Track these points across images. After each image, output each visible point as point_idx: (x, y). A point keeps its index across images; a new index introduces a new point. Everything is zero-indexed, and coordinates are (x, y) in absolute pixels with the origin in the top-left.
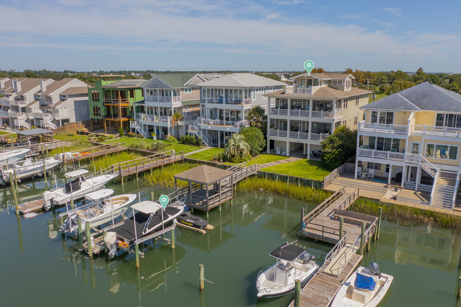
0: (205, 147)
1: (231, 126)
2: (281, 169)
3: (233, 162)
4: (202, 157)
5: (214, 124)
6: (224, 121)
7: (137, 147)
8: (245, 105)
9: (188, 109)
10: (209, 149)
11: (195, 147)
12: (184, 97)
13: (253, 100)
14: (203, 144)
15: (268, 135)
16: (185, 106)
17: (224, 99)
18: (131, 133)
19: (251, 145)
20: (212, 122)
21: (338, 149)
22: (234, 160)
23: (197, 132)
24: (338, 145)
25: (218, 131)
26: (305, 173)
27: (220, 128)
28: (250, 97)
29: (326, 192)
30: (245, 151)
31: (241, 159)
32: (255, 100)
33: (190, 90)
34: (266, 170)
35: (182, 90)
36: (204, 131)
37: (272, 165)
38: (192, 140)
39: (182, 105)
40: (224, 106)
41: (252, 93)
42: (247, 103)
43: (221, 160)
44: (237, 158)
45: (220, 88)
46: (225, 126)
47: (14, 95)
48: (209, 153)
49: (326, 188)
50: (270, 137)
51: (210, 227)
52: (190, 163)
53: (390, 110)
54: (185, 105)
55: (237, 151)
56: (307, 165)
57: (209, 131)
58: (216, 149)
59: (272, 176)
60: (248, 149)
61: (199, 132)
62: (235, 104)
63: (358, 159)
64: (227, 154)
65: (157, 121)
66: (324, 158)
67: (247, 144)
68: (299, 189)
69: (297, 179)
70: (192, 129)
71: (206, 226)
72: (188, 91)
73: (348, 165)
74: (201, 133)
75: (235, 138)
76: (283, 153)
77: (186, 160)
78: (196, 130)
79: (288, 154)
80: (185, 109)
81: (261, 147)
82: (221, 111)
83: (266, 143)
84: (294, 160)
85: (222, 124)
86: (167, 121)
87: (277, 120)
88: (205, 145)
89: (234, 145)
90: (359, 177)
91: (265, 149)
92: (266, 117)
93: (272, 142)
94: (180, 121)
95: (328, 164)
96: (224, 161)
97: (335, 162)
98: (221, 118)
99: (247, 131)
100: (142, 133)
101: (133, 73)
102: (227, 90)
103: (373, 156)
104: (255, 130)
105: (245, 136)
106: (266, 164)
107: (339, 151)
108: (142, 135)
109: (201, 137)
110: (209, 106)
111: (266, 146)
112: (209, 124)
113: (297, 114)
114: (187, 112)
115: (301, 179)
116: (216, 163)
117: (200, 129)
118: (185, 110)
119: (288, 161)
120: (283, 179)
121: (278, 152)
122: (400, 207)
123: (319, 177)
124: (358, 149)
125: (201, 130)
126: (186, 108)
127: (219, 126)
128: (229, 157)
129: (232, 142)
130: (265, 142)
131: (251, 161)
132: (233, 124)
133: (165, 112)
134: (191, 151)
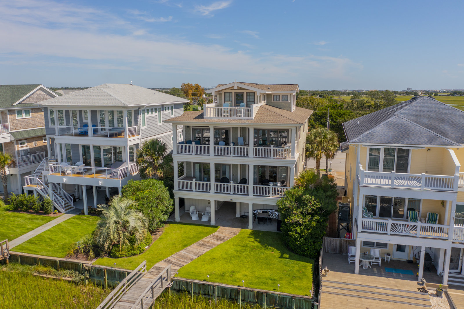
0: (59, 214)
1: (106, 176)
3: (116, 257)
4: (50, 246)
5: (74, 172)
6: (93, 168)
8: (129, 139)
9: (26, 144)
10: (66, 222)
11: (37, 219)
12: (16, 125)
13: (142, 127)
14: (56, 209)
15: (176, 191)
16: (20, 141)
17: (90, 129)
19: (148, 217)
20: (68, 168)
22: (118, 253)
23: (42, 187)
25: (82, 186)
27: (84, 180)
28: (137, 123)
30: (140, 231)
31: (133, 249)
32: (145, 127)
33: (27, 112)
35: (12, 112)
39: (13, 139)
40: (90, 141)
41: (141, 117)
43: (92, 254)
45: (83, 109)
46: (95, 176)
48: (64, 233)
50: (178, 194)
53: (404, 146)
54: (18, 138)
55: (123, 232)
56: (258, 247)
57: (66, 186)
58: (80, 219)
59: (204, 290)
60: (144, 227)
61: (45, 188)
62: (111, 136)
63: (361, 237)
64: (104, 241)
67: (140, 215)
69: (259, 295)
72: (24, 115)
74: (50, 189)
75: (118, 207)
76: (204, 219)
77: (13, 258)
79: (213, 222)
80: (20, 146)
82: (86, 148)
83: (173, 205)
85: (88, 172)
88: (59, 212)
89: (116, 223)
92: (169, 159)
93: (182, 201)
94: (9, 167)
98: (87, 163)
99: (138, 189)
102: (94, 113)
103: (389, 232)
104: (154, 184)
105: (137, 200)
109: (49, 197)
111: (174, 210)
112: (63, 173)
113: (227, 153)
114: (24, 150)
115: (268, 294)
116: (81, 261)
118: (18, 148)
119: (219, 239)
120: (229, 294)
121: (195, 217)
124: (360, 220)
125: (50, 185)
126: (21, 144)
127: (83, 176)
128: (109, 247)
129: (111, 216)
130: (172, 203)
131: (152, 246)
132: (109, 172)
134: (29, 230)
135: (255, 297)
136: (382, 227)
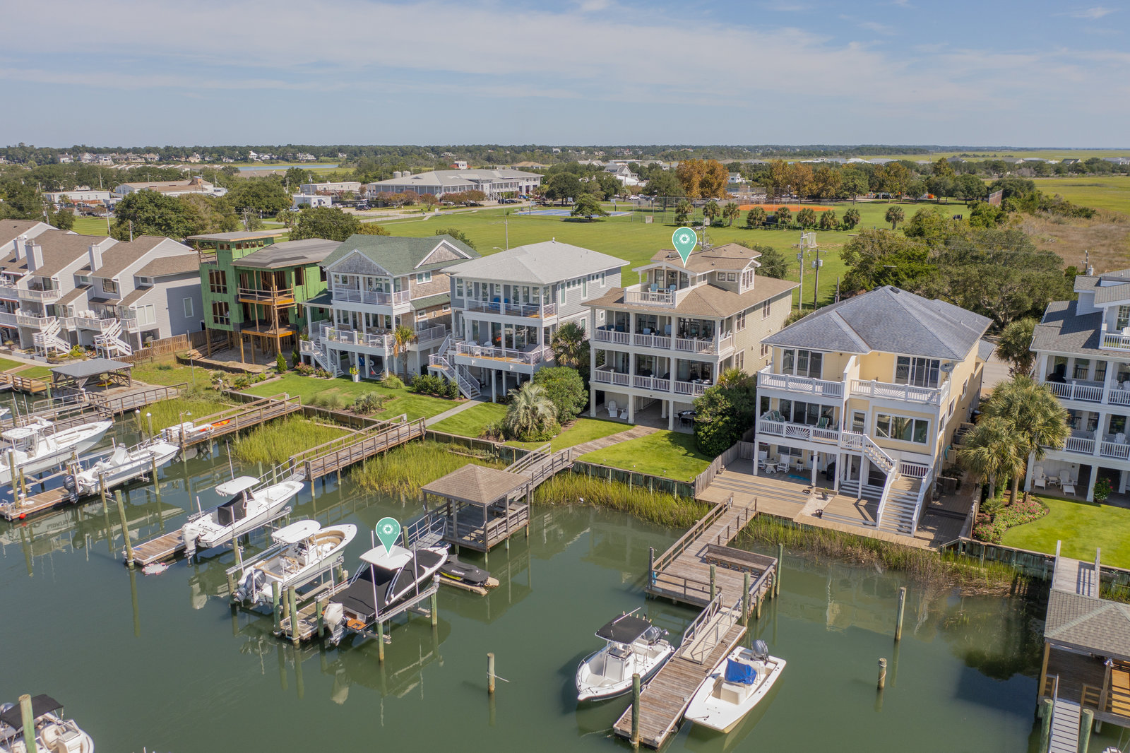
0: (465, 400)
1: (518, 361)
2: (618, 457)
3: (525, 441)
4: (462, 428)
5: (482, 354)
6: (504, 350)
7: (325, 404)
8: (544, 320)
9: (425, 315)
10: (474, 408)
11: (443, 403)
12: (417, 292)
13: (561, 305)
14: (461, 394)
15: (592, 382)
16: (420, 311)
17: (502, 305)
18: (302, 365)
19: (558, 405)
20: (478, 350)
21: (724, 415)
22: (526, 437)
23: (447, 368)
24: (724, 410)
25: (490, 370)
26: (662, 465)
27: (495, 363)
28: (554, 300)
29: (699, 503)
30: (548, 418)
31: (541, 435)
32: (565, 304)
33: (428, 275)
34: (589, 458)
35: (412, 277)
36: (461, 368)
37: (601, 446)
38: (437, 386)
39: (414, 309)
40: (502, 318)
41: (559, 292)
42: (549, 312)
43: (502, 436)
44: (533, 432)
45: (495, 283)
46: (505, 359)
47: (28, 275)
48: (474, 418)
49: (702, 495)
50: (595, 386)
51: (493, 582)
52: (437, 441)
53: (817, 350)
54: (419, 308)
55: (532, 418)
56: (667, 445)
57: (472, 368)
58: (488, 406)
59: (601, 473)
60: (553, 415)
61: (450, 369)
62: (525, 315)
63: (759, 438)
64: (514, 425)
65: (360, 344)
66: (699, 433)
67: (550, 403)
68: (649, 499)
69: (647, 478)
70: (436, 362)
71: (486, 581)
72: (424, 278)
73: (742, 444)
74: (456, 371)
75: (528, 393)
76: (623, 416)
77: (429, 436)
78: (446, 365)
79: (631, 420)
80: (419, 316)
81: (579, 405)
82: (496, 327)
83: (589, 397)
84: (644, 432)
85: (498, 354)
86: (381, 345)
87: (610, 352)
88: (465, 397)
89: (526, 408)
90: (762, 472)
91: (587, 408)
92: (586, 345)
93: (601, 396)
94: (411, 342)
95: (705, 446)
96: (507, 438)
97: (719, 443)
98: (496, 343)
99: (550, 377)
100: (328, 366)
101: (252, 153)
102: (507, 288)
103: (784, 435)
104: (567, 373)
105: (548, 387)
106: (589, 443)
107: (726, 422)
108: (328, 371)
109: (455, 380)
110: (469, 316)
111: (589, 403)
112: (472, 354)
113: (648, 344)
114: (423, 322)
115: (654, 479)
116: (492, 442)
117: (453, 364)
118: (419, 319)
119: (631, 436)
120: (622, 477)
121: (613, 414)
122: (824, 532)
123: (688, 473)
124: (759, 421)
125: (456, 367)
126: (420, 314)
127: (493, 359)
128: (518, 431)
129: (521, 401)
130: (587, 395)
131: (559, 436)
132: (521, 356)
133: (377, 325)
134: (438, 413)
135: (644, 481)
136: (779, 429)
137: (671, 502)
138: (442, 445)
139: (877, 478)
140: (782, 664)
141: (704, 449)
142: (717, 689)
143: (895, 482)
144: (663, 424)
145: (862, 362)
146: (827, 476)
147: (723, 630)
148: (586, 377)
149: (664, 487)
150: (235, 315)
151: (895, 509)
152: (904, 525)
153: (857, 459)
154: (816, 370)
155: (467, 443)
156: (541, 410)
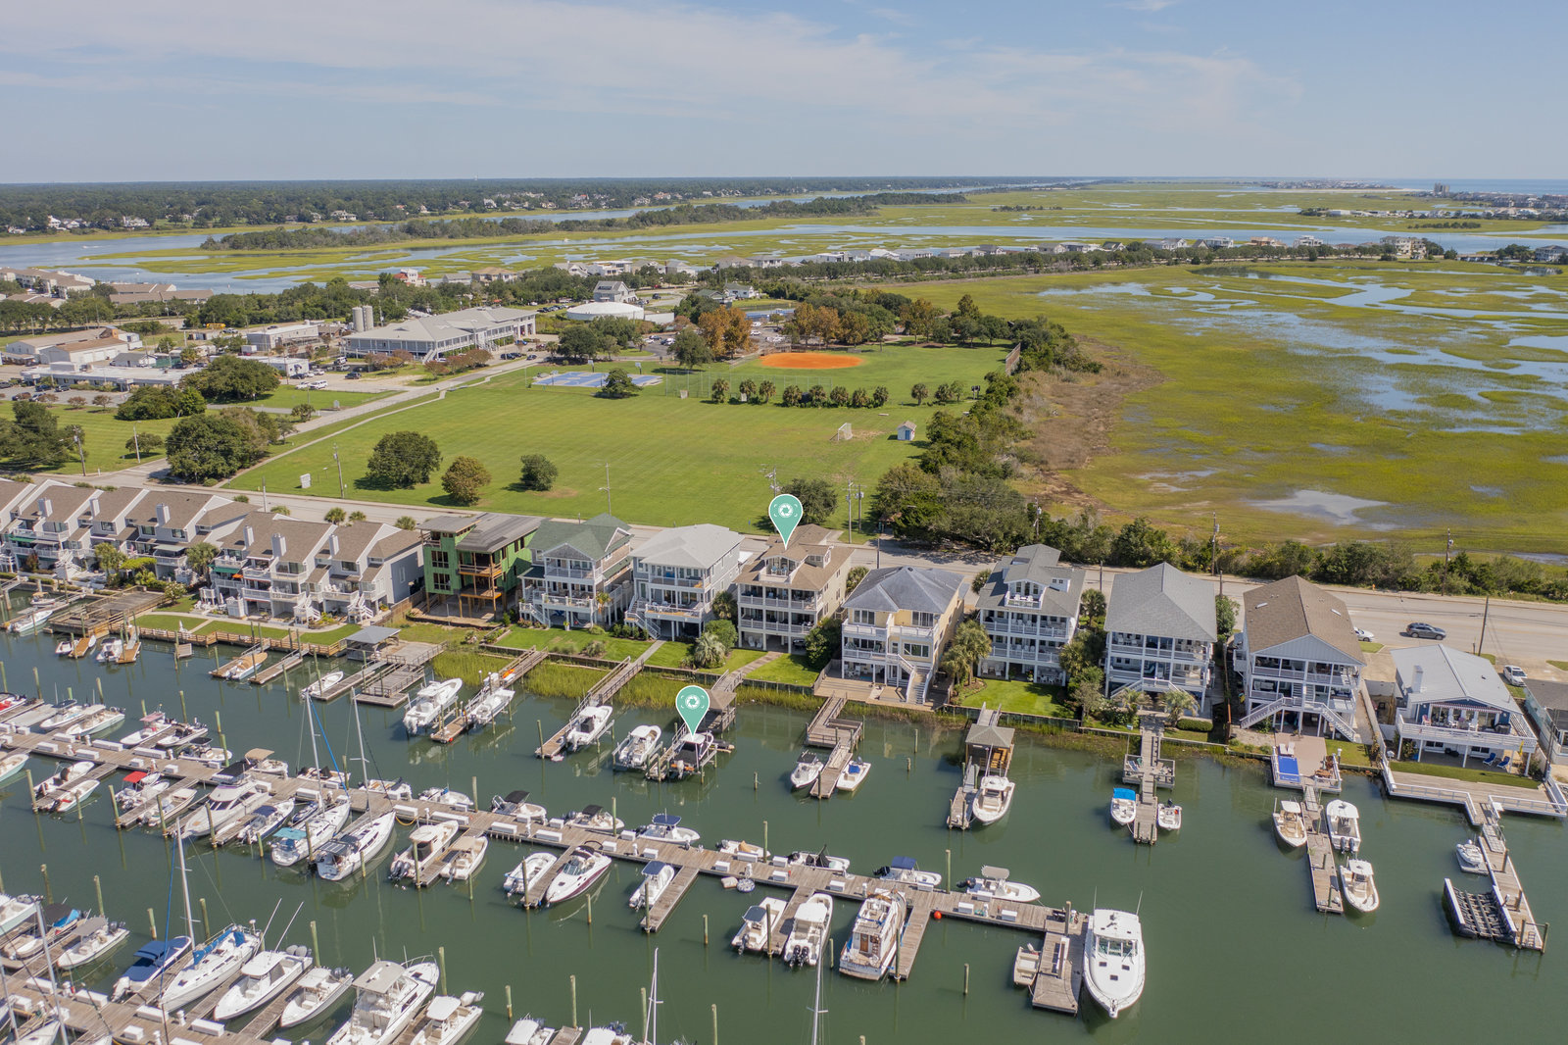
0: (656, 641)
1: (690, 614)
2: (768, 674)
3: (710, 668)
4: (664, 661)
5: (663, 611)
6: (677, 606)
7: (566, 652)
8: (707, 587)
10: (664, 646)
11: (642, 644)
12: (606, 565)
14: (651, 637)
15: (739, 626)
17: (677, 579)
18: (521, 620)
20: (660, 608)
21: (823, 646)
22: (711, 666)
23: (639, 621)
24: (823, 643)
25: (669, 621)
26: (793, 677)
27: (672, 617)
28: (709, 577)
29: (818, 697)
30: (721, 653)
31: (718, 663)
32: (714, 575)
34: (751, 676)
35: (603, 556)
37: (753, 667)
38: (633, 632)
41: (712, 569)
42: (708, 583)
43: (694, 666)
44: (714, 662)
45: (673, 567)
46: (679, 614)
48: (669, 654)
49: (818, 692)
50: (741, 629)
51: (731, 747)
52: (656, 672)
53: (872, 609)
54: (607, 577)
55: (712, 654)
56: (791, 663)
57: (656, 620)
58: (673, 644)
59: (759, 685)
60: (722, 650)
61: (642, 621)
62: (692, 585)
64: (701, 659)
65: (569, 605)
67: (721, 643)
68: (789, 697)
69: (786, 686)
70: (629, 616)
71: (727, 746)
72: (609, 555)
73: (834, 661)
74: (646, 622)
75: (708, 640)
76: (759, 646)
77: (649, 669)
78: (636, 618)
79: (765, 648)
81: (734, 642)
83: (738, 636)
84: (775, 655)
85: (674, 611)
86: (588, 605)
87: (750, 609)
88: (655, 639)
89: (707, 648)
90: (846, 677)
91: (739, 643)
92: (735, 604)
93: (743, 633)
96: (697, 667)
97: (822, 662)
99: (717, 627)
100: (544, 620)
102: (681, 569)
104: (726, 624)
105: (718, 634)
106: (747, 666)
107: (825, 650)
108: (543, 623)
109: (646, 628)
110: (652, 586)
111: (739, 640)
112: (654, 610)
115: (790, 686)
116: (690, 670)
117: (643, 618)
119: (769, 659)
120: (772, 686)
121: (752, 645)
122: (882, 707)
123: (808, 681)
125: (646, 620)
127: (671, 614)
128: (705, 663)
129: (703, 644)
131: (730, 664)
132: (691, 611)
133: (584, 591)
134: (643, 651)
135: (785, 688)
136: (855, 654)
137: (802, 697)
138: (657, 674)
139: (906, 676)
140: (869, 765)
141: (814, 665)
142: (846, 777)
143: (915, 678)
144: (784, 648)
145: (896, 616)
146: (881, 676)
147: (844, 755)
148: (735, 623)
149: (797, 690)
150: (455, 583)
151: (914, 692)
152: (919, 701)
153: (895, 667)
154: (871, 622)
155: (673, 672)
156: (718, 649)
